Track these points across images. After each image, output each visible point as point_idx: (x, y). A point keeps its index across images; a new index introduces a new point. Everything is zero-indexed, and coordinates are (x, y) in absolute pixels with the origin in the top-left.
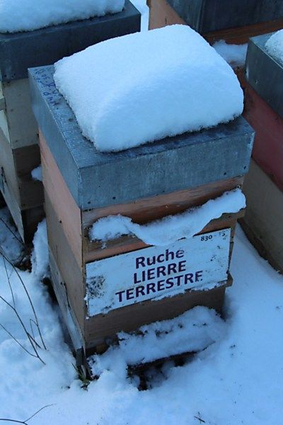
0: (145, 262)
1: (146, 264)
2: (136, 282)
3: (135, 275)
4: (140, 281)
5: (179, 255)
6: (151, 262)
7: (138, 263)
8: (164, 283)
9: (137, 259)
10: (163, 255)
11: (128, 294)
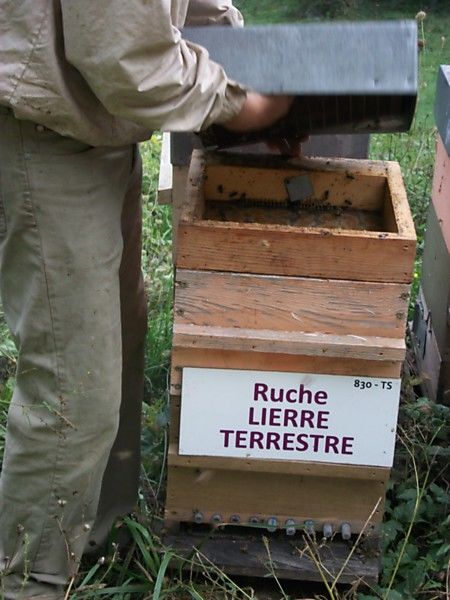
0: (268, 394)
1: (269, 397)
2: (251, 422)
3: (252, 409)
4: (257, 423)
5: (320, 400)
6: (277, 396)
7: (257, 392)
8: (294, 439)
9: (257, 386)
10: (295, 391)
11: (238, 439)
